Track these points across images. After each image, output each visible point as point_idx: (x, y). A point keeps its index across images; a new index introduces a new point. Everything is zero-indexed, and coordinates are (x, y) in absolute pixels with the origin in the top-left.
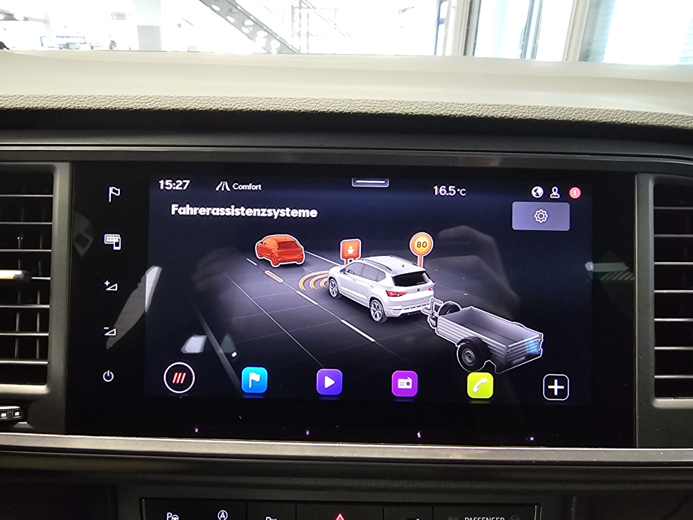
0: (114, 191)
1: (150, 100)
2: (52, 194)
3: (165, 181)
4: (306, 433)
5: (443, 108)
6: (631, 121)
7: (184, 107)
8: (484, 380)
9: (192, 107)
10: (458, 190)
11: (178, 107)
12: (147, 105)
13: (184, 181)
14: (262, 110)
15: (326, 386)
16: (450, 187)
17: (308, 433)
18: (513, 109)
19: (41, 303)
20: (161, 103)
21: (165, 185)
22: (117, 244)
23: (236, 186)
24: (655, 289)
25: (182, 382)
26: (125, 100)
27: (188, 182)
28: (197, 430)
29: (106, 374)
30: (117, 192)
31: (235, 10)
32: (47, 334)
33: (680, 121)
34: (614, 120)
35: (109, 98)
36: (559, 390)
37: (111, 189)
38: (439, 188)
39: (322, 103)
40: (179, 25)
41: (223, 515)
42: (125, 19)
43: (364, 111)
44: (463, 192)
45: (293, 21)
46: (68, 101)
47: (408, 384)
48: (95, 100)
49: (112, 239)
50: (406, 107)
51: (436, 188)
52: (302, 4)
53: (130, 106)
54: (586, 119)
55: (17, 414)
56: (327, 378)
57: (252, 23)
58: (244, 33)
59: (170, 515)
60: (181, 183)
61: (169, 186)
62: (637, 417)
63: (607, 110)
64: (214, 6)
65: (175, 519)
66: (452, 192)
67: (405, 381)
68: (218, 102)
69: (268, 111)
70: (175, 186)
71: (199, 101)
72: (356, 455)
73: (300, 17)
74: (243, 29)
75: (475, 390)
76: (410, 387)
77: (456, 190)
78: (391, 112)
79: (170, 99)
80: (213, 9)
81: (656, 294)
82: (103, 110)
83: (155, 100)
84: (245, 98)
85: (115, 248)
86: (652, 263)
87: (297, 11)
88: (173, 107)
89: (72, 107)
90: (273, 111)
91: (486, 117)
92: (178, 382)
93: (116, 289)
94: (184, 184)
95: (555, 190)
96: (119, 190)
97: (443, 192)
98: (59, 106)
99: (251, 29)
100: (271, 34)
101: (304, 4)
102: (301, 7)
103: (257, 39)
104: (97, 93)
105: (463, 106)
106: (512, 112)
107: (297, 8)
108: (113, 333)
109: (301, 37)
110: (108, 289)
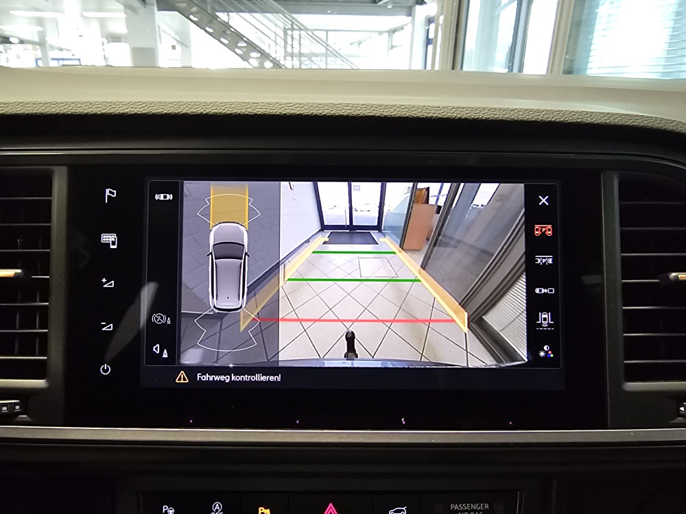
0: (110, 192)
1: (144, 105)
2: (51, 196)
4: (296, 422)
5: (419, 110)
6: (595, 121)
7: (177, 112)
9: (184, 111)
11: (170, 112)
12: (141, 110)
14: (250, 114)
17: (298, 421)
18: (485, 111)
19: (41, 301)
20: (154, 108)
22: (113, 243)
24: (623, 279)
26: (120, 106)
28: (191, 421)
29: (104, 367)
30: (113, 193)
31: (229, 32)
32: (47, 331)
33: (640, 120)
34: (579, 120)
35: (105, 104)
37: (108, 191)
39: (306, 107)
41: (217, 506)
45: (286, 42)
46: (65, 107)
48: (91, 106)
49: (109, 238)
50: (385, 110)
52: (295, 27)
54: (553, 119)
55: (17, 407)
57: (245, 45)
58: (237, 54)
59: (165, 508)
62: (609, 400)
63: (573, 111)
64: (208, 29)
65: (171, 511)
68: (208, 107)
71: (190, 106)
73: (292, 38)
74: (237, 50)
79: (163, 104)
80: (206, 31)
81: (623, 284)
83: (149, 106)
84: (233, 103)
85: (112, 247)
86: (619, 255)
87: (289, 32)
88: (165, 112)
93: (113, 286)
96: (115, 191)
99: (245, 50)
100: (265, 56)
101: (296, 25)
102: (293, 29)
103: (250, 60)
104: (92, 100)
105: (438, 109)
106: (484, 114)
107: (289, 29)
108: (110, 327)
109: (294, 58)
110: (105, 286)
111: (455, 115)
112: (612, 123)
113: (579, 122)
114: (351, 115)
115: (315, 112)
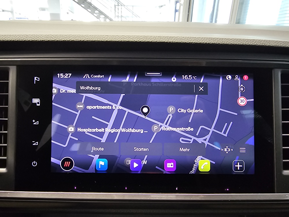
0: (37, 79)
1: (53, 36)
2: (8, 80)
3: (60, 74)
4: (125, 188)
5: (186, 39)
6: (271, 45)
7: (68, 40)
8: (206, 163)
9: (72, 40)
10: (193, 77)
11: (66, 40)
12: (51, 39)
13: (69, 74)
14: (104, 41)
15: (135, 167)
16: (189, 76)
17: (126, 188)
18: (218, 40)
19: (4, 131)
20: (58, 38)
21: (60, 76)
22: (38, 103)
23: (93, 76)
24: (283, 121)
25: (68, 166)
26: (41, 37)
27: (71, 74)
28: (75, 188)
29: (34, 163)
30: (38, 79)
31: (91, 7)
32: (6, 145)
34: (263, 44)
35: (34, 36)
36: (240, 167)
37: (35, 78)
38: (184, 76)
39: (132, 38)
40: (68, 13)
42: (45, 11)
43: (150, 41)
44: (195, 78)
45: (115, 11)
46: (15, 37)
47: (172, 165)
48: (27, 37)
49: (36, 101)
50: (170, 39)
51: (183, 76)
53: (44, 39)
54: (251, 44)
56: (135, 163)
57: (98, 12)
58: (95, 16)
60: (67, 75)
61: (62, 76)
62: (276, 179)
63: (260, 40)
64: (82, 5)
66: (190, 78)
67: (170, 164)
68: (84, 37)
69: (107, 41)
70: (65, 76)
72: (148, 199)
73: (118, 9)
74: (94, 14)
75: (202, 168)
76: (173, 167)
77: (192, 77)
78: (163, 41)
79: (62, 36)
80: (82, 6)
81: (283, 123)
82: (31, 41)
83: (55, 37)
84: (96, 36)
85: (37, 105)
86: (281, 109)
87: (117, 7)
88: (63, 40)
89: (17, 40)
90: (109, 41)
91: (206, 43)
92: (66, 166)
93: (38, 124)
94: (69, 75)
95: (237, 77)
96: (39, 78)
97: (186, 78)
98: (11, 40)
99: (98, 14)
100: (106, 17)
101: (120, 4)
102: (118, 5)
103: (100, 19)
104: (28, 34)
105: (195, 39)
106: (217, 41)
107: (117, 5)
108: (37, 144)
109: (119, 18)
110: (34, 124)
111: (203, 41)
112: (279, 46)
113: (263, 45)
114: (153, 41)
115: (136, 40)
